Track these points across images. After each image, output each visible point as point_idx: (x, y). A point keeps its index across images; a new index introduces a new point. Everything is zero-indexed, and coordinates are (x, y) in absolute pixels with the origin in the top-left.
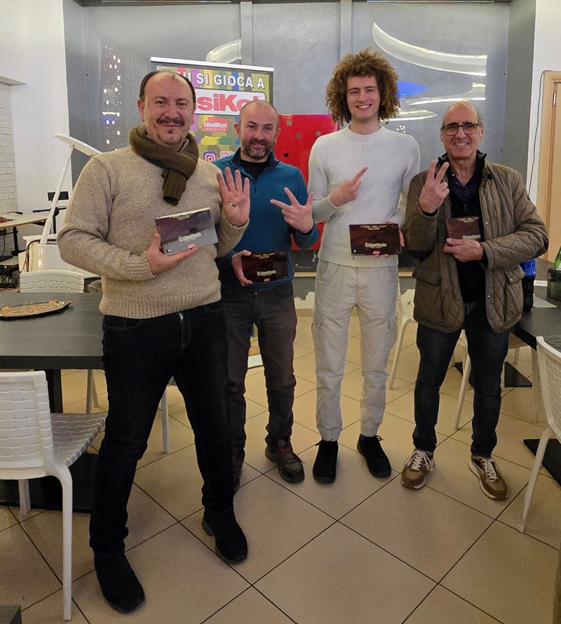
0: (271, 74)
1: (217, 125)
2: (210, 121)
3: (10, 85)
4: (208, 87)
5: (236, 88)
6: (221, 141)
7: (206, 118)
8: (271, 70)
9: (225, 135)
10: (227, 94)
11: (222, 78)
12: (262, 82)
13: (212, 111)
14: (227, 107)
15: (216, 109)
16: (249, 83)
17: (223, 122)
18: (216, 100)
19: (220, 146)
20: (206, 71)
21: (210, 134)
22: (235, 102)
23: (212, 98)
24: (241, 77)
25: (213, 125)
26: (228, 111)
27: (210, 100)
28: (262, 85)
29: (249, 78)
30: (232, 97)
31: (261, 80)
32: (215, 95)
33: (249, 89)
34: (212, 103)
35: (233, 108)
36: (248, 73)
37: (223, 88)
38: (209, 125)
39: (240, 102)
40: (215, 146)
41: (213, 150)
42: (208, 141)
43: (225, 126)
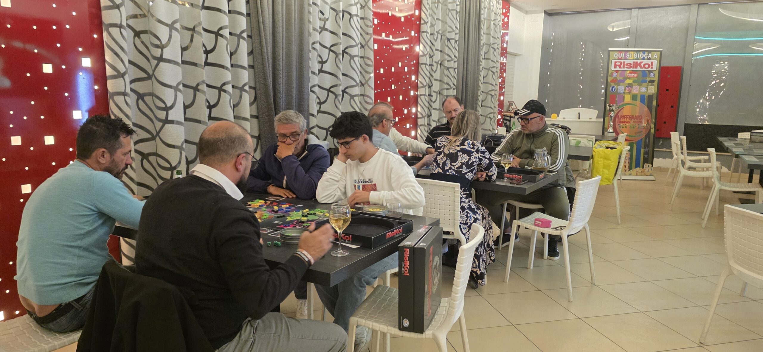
0: (661, 51)
1: (633, 75)
2: (631, 73)
3: (515, 55)
4: (630, 59)
5: (643, 59)
6: (634, 82)
7: (628, 72)
8: (661, 50)
9: (636, 79)
10: (639, 61)
11: (637, 55)
12: (656, 55)
13: (632, 69)
14: (638, 67)
15: (633, 68)
16: (650, 56)
17: (635, 73)
18: (634, 64)
19: (633, 84)
20: (630, 52)
21: (629, 78)
22: (642, 65)
23: (632, 63)
24: (646, 54)
25: (631, 75)
26: (639, 69)
27: (631, 64)
28: (656, 57)
29: (650, 54)
30: (641, 62)
31: (656, 54)
32: (634, 62)
33: (649, 59)
34: (632, 65)
35: (641, 67)
36: (649, 52)
37: (637, 59)
38: (630, 75)
39: (645, 65)
40: (631, 84)
41: (630, 85)
42: (628, 81)
43: (636, 75)
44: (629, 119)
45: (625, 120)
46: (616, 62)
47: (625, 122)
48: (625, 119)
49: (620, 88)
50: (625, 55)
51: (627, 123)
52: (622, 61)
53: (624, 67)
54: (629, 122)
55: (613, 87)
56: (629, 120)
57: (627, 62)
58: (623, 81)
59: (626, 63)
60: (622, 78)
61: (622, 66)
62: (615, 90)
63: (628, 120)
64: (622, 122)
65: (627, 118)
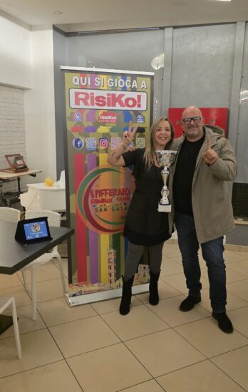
0: (152, 77)
1: (109, 117)
4: (102, 88)
5: (124, 89)
6: (112, 130)
7: (101, 112)
8: (152, 74)
9: (115, 125)
10: (117, 93)
11: (114, 81)
12: (144, 83)
13: (106, 107)
14: (117, 104)
15: (109, 105)
16: (135, 84)
17: (113, 115)
18: (109, 99)
19: (111, 134)
20: (101, 76)
21: (104, 124)
22: (123, 99)
24: (129, 80)
25: (106, 118)
26: (118, 107)
28: (145, 86)
29: (135, 81)
32: (108, 95)
33: (134, 90)
34: (106, 100)
35: (122, 105)
36: (134, 77)
37: (114, 89)
38: (104, 117)
39: (127, 100)
40: (108, 134)
41: (106, 137)
42: (103, 130)
43: (115, 118)
44: (110, 195)
45: (104, 197)
46: (77, 94)
47: (103, 201)
48: (104, 195)
49: (90, 142)
50: (93, 82)
51: (107, 202)
52: (89, 92)
53: (92, 104)
54: (110, 201)
55: (77, 140)
56: (110, 198)
57: (97, 93)
58: (94, 129)
59: (95, 96)
60: (91, 124)
61: (89, 101)
62: (81, 145)
63: (108, 197)
64: (98, 202)
65: (106, 194)
